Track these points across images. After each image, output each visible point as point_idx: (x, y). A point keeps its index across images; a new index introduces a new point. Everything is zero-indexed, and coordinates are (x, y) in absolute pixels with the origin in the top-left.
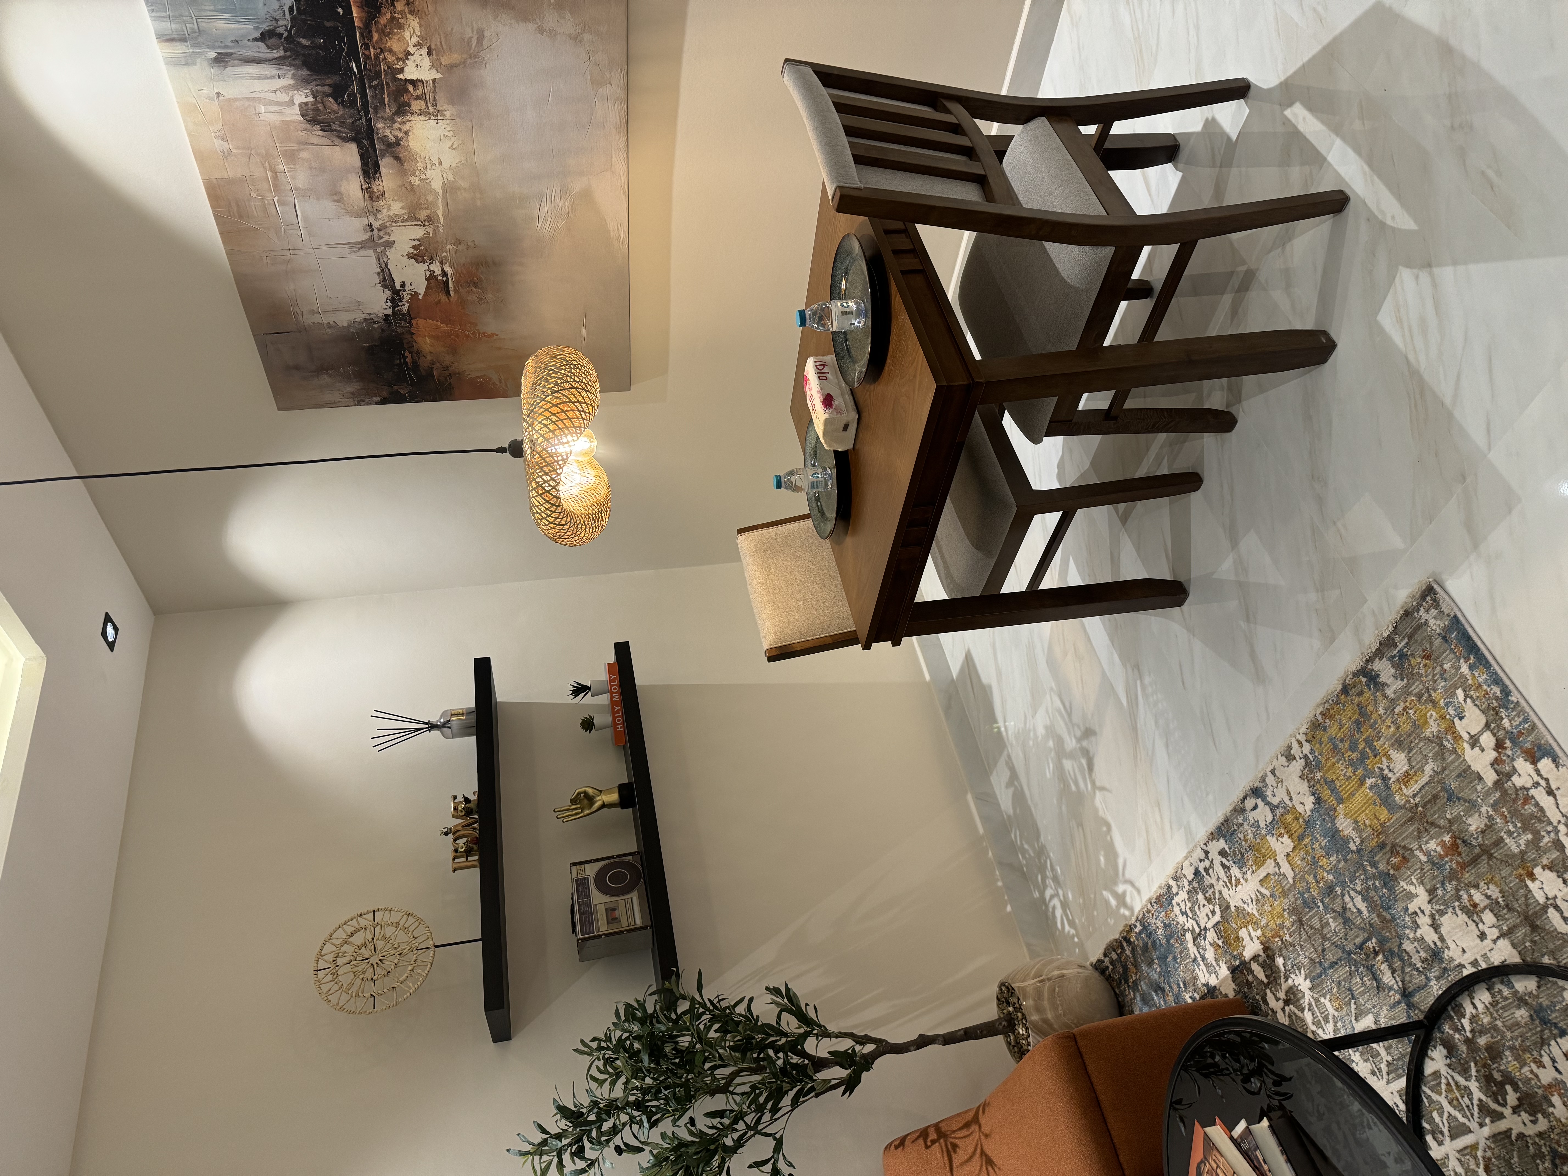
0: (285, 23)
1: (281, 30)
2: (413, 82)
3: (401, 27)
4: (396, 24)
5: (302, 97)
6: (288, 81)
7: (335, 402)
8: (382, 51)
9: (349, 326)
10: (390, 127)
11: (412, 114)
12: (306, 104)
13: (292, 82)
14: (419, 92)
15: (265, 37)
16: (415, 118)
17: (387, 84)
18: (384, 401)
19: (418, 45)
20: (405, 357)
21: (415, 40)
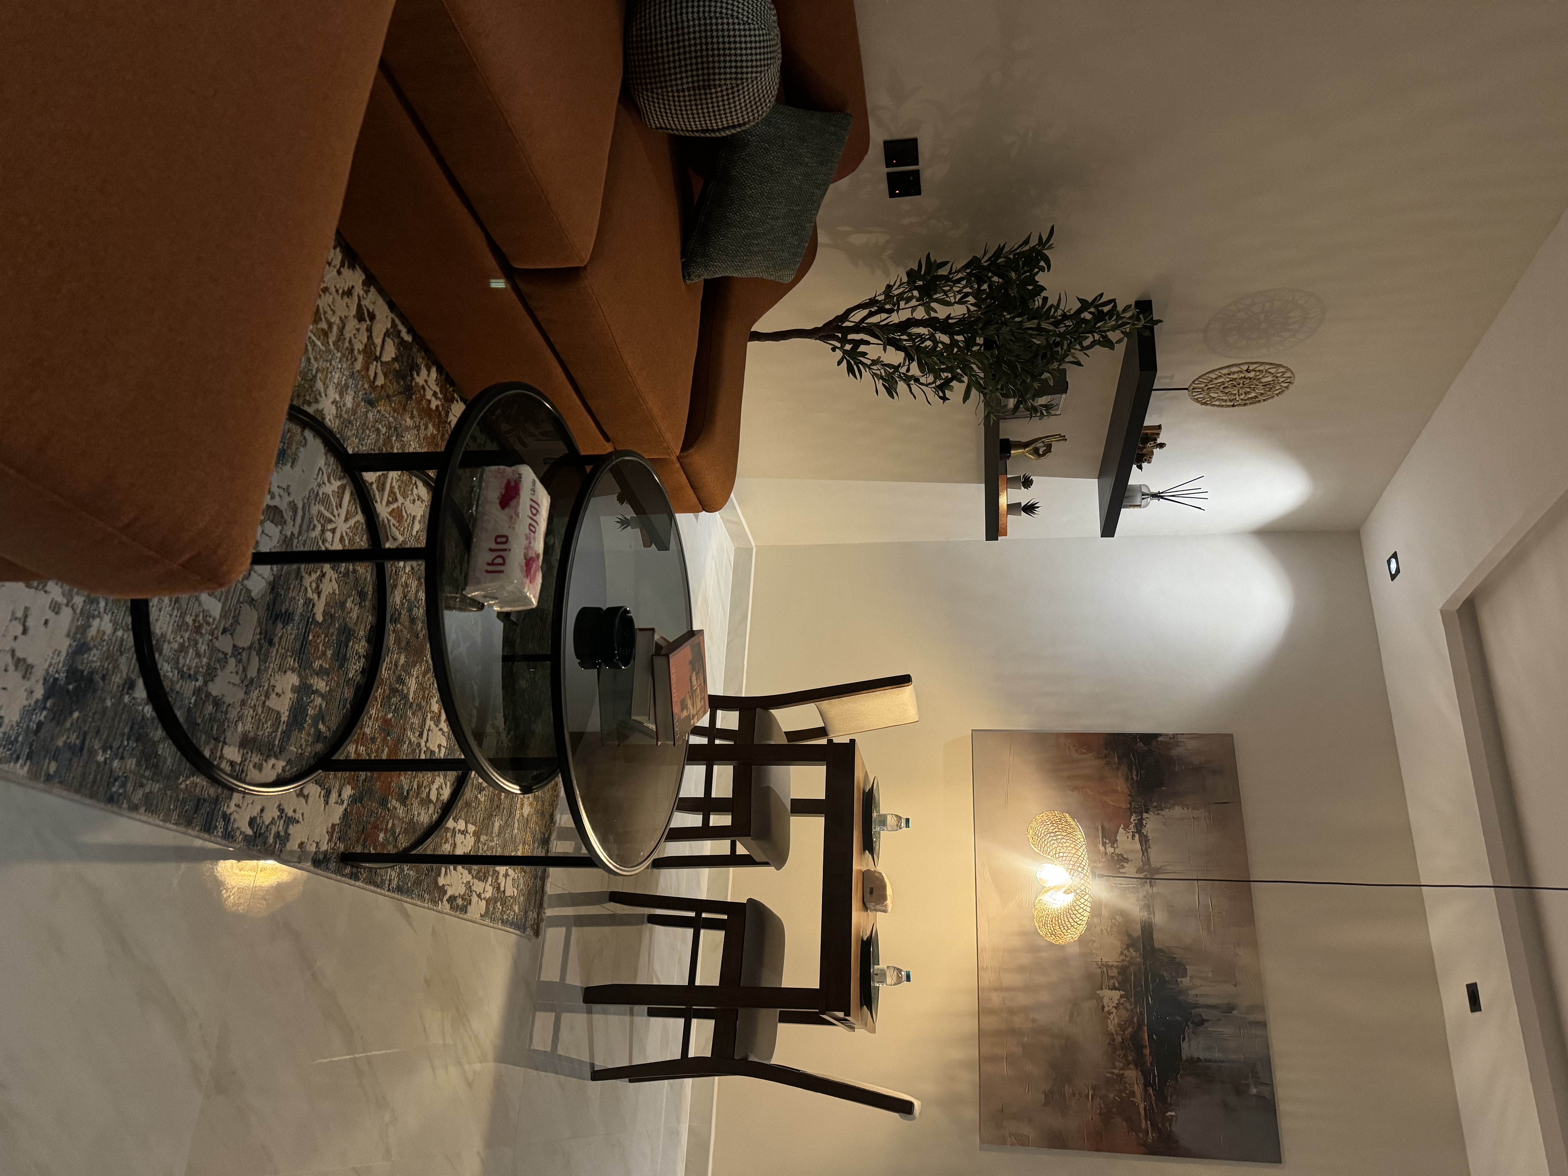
0: (1188, 1031)
1: (1191, 1026)
2: (1115, 988)
3: (1119, 1025)
4: (1122, 1027)
5: (1185, 982)
6: (1192, 992)
7: (1191, 738)
8: (1132, 1010)
9: (1173, 805)
10: (1132, 958)
11: (1117, 966)
12: (1183, 977)
13: (1190, 992)
14: (1112, 981)
15: (1202, 1022)
16: (1115, 964)
17: (1131, 987)
18: (1155, 736)
19: (1110, 1013)
20: (1137, 775)
21: (1111, 1017)
